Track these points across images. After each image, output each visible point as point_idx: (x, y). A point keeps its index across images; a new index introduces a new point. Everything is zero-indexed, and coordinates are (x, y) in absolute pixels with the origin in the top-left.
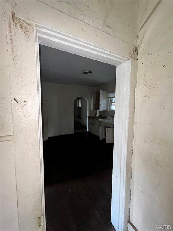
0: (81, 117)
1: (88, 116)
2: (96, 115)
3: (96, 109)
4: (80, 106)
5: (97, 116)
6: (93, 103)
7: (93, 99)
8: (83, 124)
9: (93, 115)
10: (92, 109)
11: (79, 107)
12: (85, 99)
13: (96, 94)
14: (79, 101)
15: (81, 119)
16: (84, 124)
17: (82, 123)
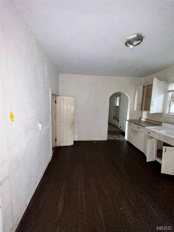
0: (118, 119)
1: (128, 119)
2: (141, 118)
3: (142, 109)
4: (118, 104)
5: (143, 120)
6: (138, 101)
7: (138, 95)
8: (120, 128)
9: (136, 118)
10: (135, 109)
11: (117, 106)
12: (126, 95)
13: (144, 87)
14: (118, 98)
15: (118, 121)
16: (122, 129)
17: (119, 126)
